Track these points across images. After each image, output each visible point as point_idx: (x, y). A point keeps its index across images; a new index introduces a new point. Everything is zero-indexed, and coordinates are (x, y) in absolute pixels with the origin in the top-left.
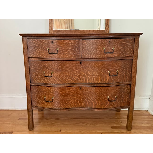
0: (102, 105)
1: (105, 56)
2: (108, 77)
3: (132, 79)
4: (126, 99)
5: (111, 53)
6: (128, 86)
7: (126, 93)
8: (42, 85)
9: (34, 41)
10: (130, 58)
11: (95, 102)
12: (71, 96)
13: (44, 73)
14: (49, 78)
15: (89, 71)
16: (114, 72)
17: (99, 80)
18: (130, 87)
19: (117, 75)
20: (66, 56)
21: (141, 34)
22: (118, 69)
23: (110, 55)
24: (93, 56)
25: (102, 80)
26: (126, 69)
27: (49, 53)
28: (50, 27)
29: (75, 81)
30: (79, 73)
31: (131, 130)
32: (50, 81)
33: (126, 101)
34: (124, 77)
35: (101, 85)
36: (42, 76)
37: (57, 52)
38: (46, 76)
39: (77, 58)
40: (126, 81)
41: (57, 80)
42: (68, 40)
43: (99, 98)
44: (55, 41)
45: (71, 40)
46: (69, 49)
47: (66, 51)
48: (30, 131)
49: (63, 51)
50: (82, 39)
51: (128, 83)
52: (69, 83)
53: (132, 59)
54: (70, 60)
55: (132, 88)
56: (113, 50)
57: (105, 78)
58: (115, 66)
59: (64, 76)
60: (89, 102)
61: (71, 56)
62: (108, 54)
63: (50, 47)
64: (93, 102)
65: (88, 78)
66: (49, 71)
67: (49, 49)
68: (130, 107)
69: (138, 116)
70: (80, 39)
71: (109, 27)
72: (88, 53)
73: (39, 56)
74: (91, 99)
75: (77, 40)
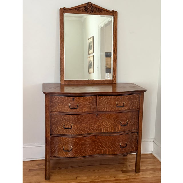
0: (115, 151)
1: (117, 109)
2: (120, 127)
3: (139, 128)
4: (134, 145)
5: (122, 107)
6: (136, 133)
7: (134, 139)
8: (62, 136)
9: (56, 98)
10: (137, 110)
11: (109, 149)
12: (87, 144)
13: (64, 125)
14: (69, 130)
15: (104, 122)
16: (125, 122)
17: (112, 130)
18: (138, 134)
19: (127, 125)
20: (85, 110)
21: (145, 91)
22: (128, 120)
23: (121, 109)
24: (108, 110)
25: (115, 129)
26: (134, 119)
27: (70, 108)
28: (62, 77)
29: (91, 131)
30: (96, 124)
31: (139, 173)
32: (70, 132)
33: (134, 146)
34: (132, 126)
35: (114, 134)
36: (61, 128)
37: (77, 107)
38: (66, 127)
39: (93, 111)
40: (135, 130)
41: (76, 131)
42: (87, 97)
43: (112, 146)
44: (76, 98)
45: (89, 97)
46: (87, 104)
47: (84, 106)
48: (47, 181)
49: (82, 106)
50: (98, 96)
51: (136, 131)
52: (87, 133)
53: (139, 111)
54: (88, 113)
55: (139, 134)
56: (124, 104)
57: (117, 128)
58: (125, 117)
59: (82, 127)
60: (103, 149)
61: (89, 110)
62: (120, 108)
63: (71, 103)
64: (107, 149)
65: (103, 128)
66: (69, 124)
67: (70, 105)
68: (137, 152)
69: (144, 159)
70: (96, 96)
71: (116, 77)
72: (103, 107)
73: (60, 110)
74: (106, 147)
75: (94, 97)
